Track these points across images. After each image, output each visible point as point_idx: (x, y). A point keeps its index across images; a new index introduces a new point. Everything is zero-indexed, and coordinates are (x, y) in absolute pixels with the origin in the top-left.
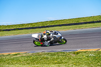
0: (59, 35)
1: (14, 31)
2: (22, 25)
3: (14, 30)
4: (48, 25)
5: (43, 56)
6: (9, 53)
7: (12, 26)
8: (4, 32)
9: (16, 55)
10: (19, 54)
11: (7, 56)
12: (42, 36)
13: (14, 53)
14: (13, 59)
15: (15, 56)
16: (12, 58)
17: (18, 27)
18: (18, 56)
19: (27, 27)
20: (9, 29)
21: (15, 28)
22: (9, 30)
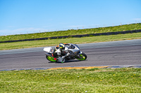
0: (77, 49)
1: (87, 38)
2: (99, 29)
3: (88, 35)
4: (136, 29)
5: (131, 73)
6: (83, 67)
7: (84, 30)
8: (74, 38)
9: (93, 70)
10: (97, 69)
11: (81, 71)
12: (55, 51)
13: (90, 68)
14: (89, 76)
15: (91, 72)
16: (88, 74)
17: (93, 33)
18: (96, 71)
19: (104, 32)
20: (80, 34)
21: (88, 33)
22: (81, 36)
